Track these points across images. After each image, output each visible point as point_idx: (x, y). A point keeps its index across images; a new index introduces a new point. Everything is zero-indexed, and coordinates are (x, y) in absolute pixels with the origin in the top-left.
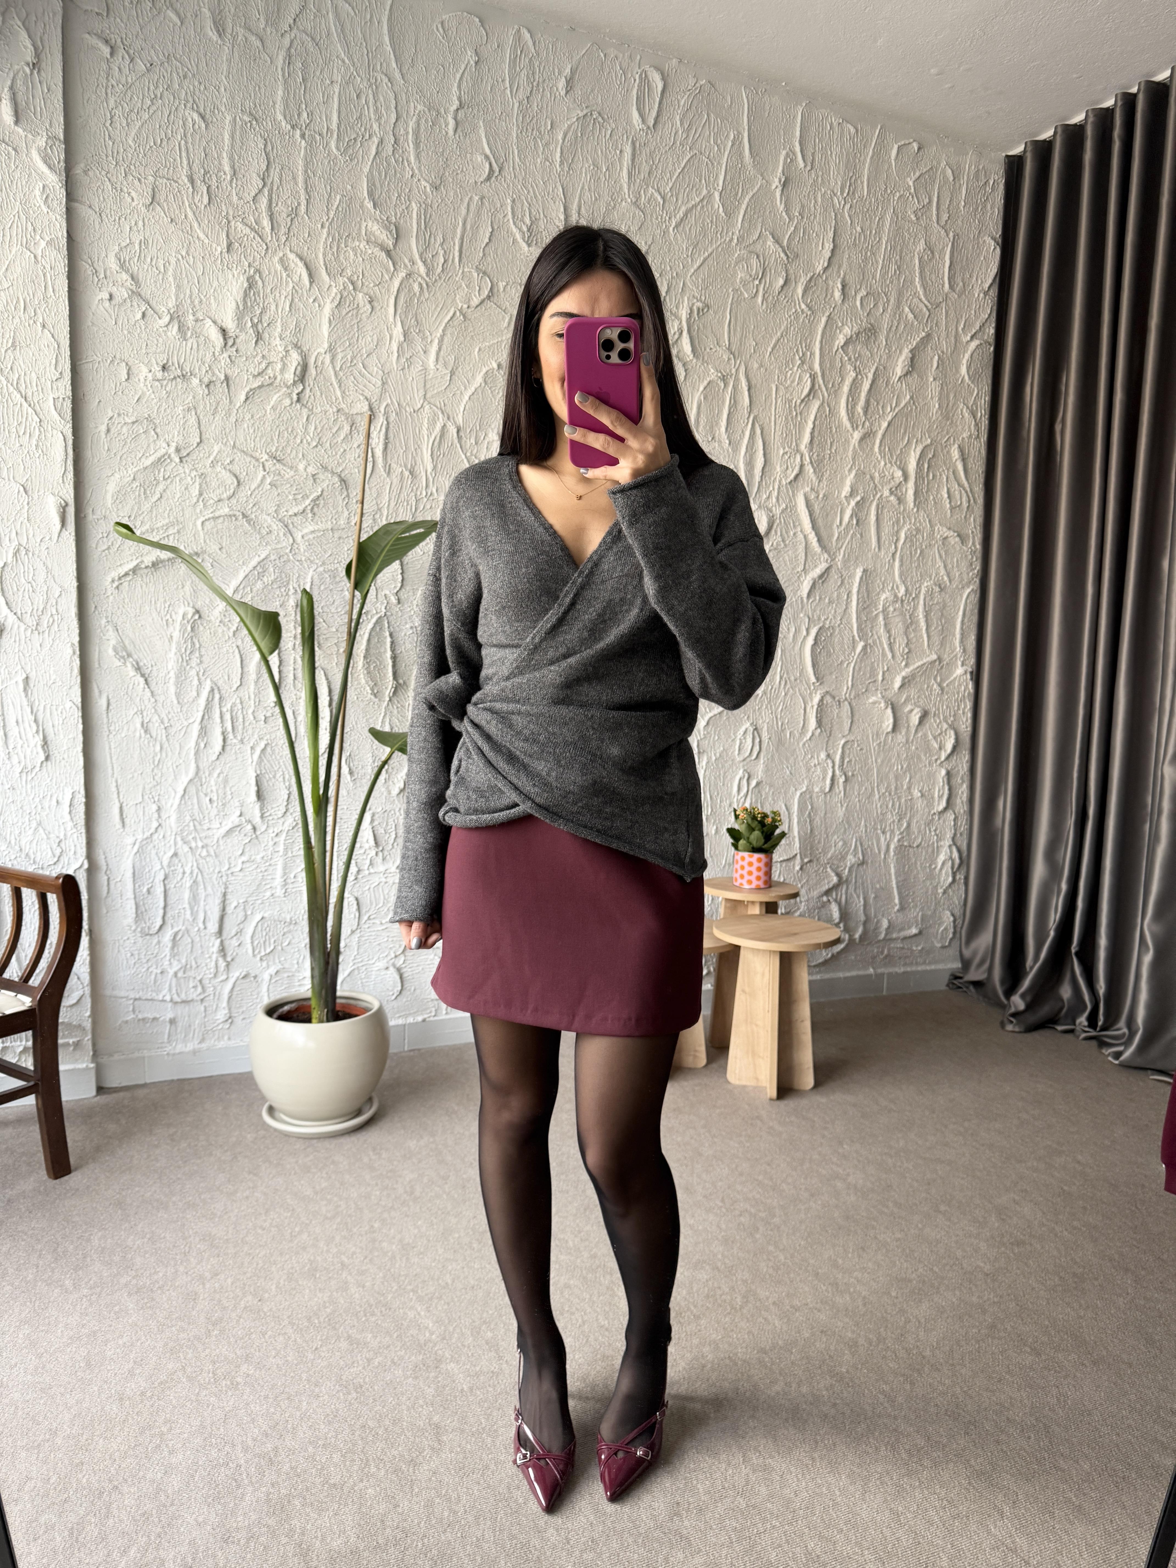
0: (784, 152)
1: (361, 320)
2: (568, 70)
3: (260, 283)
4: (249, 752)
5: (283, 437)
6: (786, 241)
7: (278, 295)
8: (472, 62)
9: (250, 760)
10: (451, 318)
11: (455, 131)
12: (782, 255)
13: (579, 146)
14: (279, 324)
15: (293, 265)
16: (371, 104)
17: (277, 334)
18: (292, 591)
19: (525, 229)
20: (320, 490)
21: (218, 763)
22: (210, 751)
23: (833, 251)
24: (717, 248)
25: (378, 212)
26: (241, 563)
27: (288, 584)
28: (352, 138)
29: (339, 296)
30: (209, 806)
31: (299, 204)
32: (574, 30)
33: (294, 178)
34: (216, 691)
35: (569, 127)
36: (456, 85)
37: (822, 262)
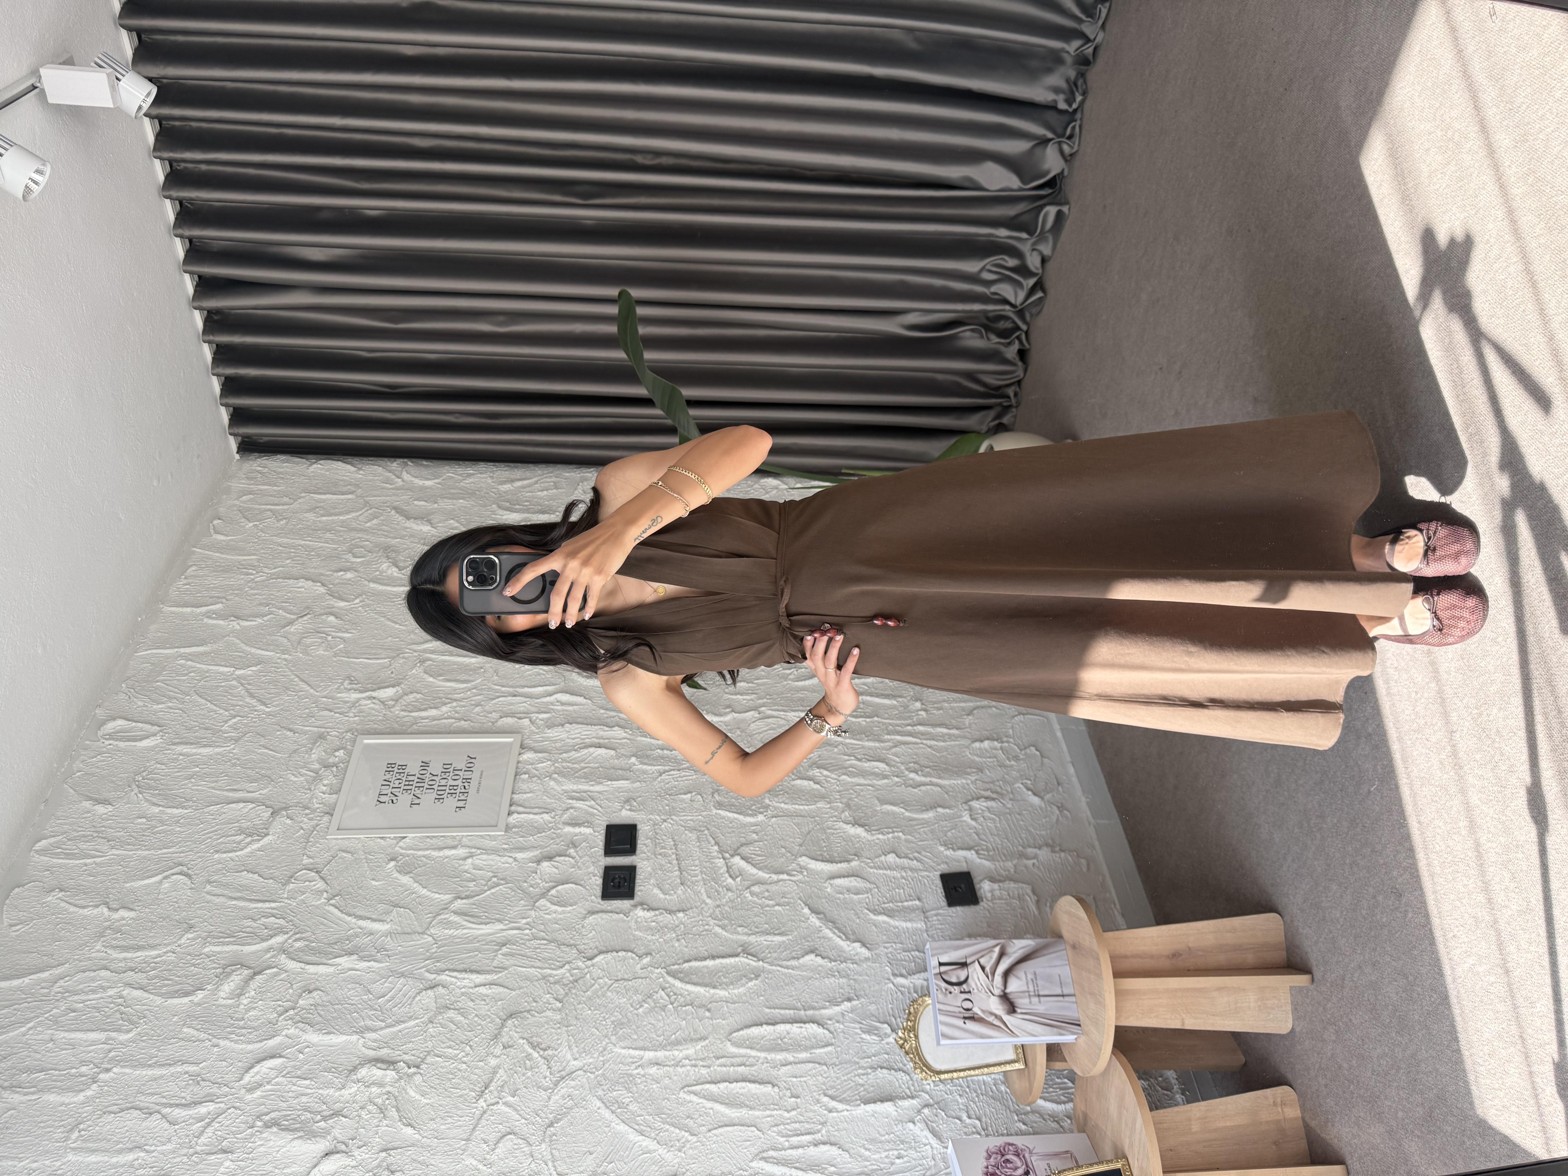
0: (206, 620)
1: (329, 1002)
2: (87, 804)
3: (273, 1115)
4: (835, 1114)
5: (460, 1084)
6: (292, 617)
7: (290, 1094)
8: (60, 895)
9: (845, 1113)
10: (336, 908)
11: (132, 910)
12: (305, 618)
13: (169, 792)
14: (325, 1092)
15: (258, 1077)
16: (85, 998)
17: (337, 1094)
18: (640, 1070)
19: (250, 839)
20: (521, 1041)
21: (852, 1151)
22: (839, 1160)
23: (307, 579)
24: (292, 671)
25: (209, 987)
26: (607, 1129)
27: (631, 1075)
28: (119, 1016)
29: (301, 1025)
30: (905, 1159)
31: (186, 1073)
32: (47, 800)
33: (155, 1079)
34: (765, 1155)
35: (147, 800)
36: (81, 911)
37: (316, 588)
